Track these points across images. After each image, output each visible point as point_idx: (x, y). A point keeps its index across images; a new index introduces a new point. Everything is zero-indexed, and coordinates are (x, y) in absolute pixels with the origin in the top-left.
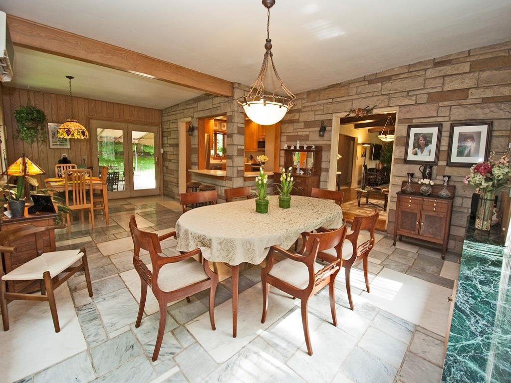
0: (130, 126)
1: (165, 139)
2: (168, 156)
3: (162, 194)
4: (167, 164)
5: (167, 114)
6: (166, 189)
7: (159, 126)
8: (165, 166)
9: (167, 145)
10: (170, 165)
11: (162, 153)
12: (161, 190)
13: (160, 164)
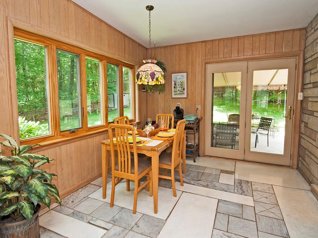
1: (307, 74)
2: (310, 104)
3: (295, 166)
4: (306, 118)
5: (313, 31)
6: (302, 160)
7: (298, 55)
8: (304, 122)
9: (309, 85)
10: (310, 120)
11: (302, 99)
12: (293, 160)
13: (295, 118)
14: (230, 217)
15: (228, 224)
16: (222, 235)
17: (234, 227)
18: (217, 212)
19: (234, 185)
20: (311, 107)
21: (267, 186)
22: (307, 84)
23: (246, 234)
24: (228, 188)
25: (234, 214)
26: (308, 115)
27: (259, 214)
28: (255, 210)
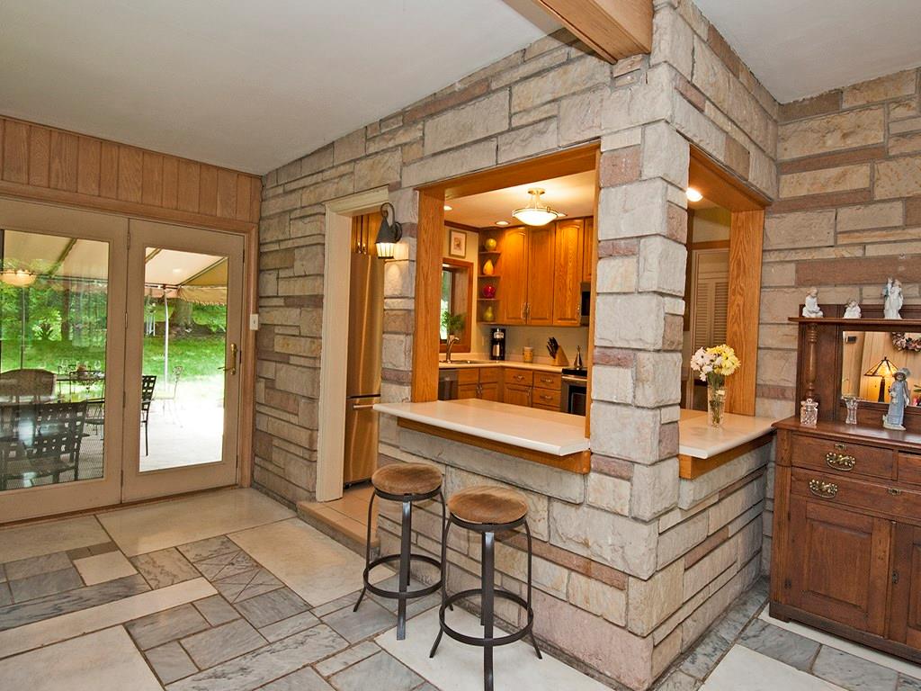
0: (141, 227)
1: (270, 278)
2: (278, 338)
3: (247, 483)
4: (269, 369)
5: (280, 190)
6: (262, 463)
7: (248, 232)
8: (264, 378)
9: (275, 299)
10: (282, 374)
11: (256, 329)
12: (242, 469)
13: (245, 370)
14: (182, 642)
15: (191, 657)
16: (195, 684)
17: (208, 654)
18: (143, 653)
19: (140, 573)
20: (283, 346)
21: (219, 542)
22: (268, 297)
23: (241, 648)
24: (125, 586)
25: (187, 631)
26: (274, 364)
27: (238, 600)
28: (225, 599)
